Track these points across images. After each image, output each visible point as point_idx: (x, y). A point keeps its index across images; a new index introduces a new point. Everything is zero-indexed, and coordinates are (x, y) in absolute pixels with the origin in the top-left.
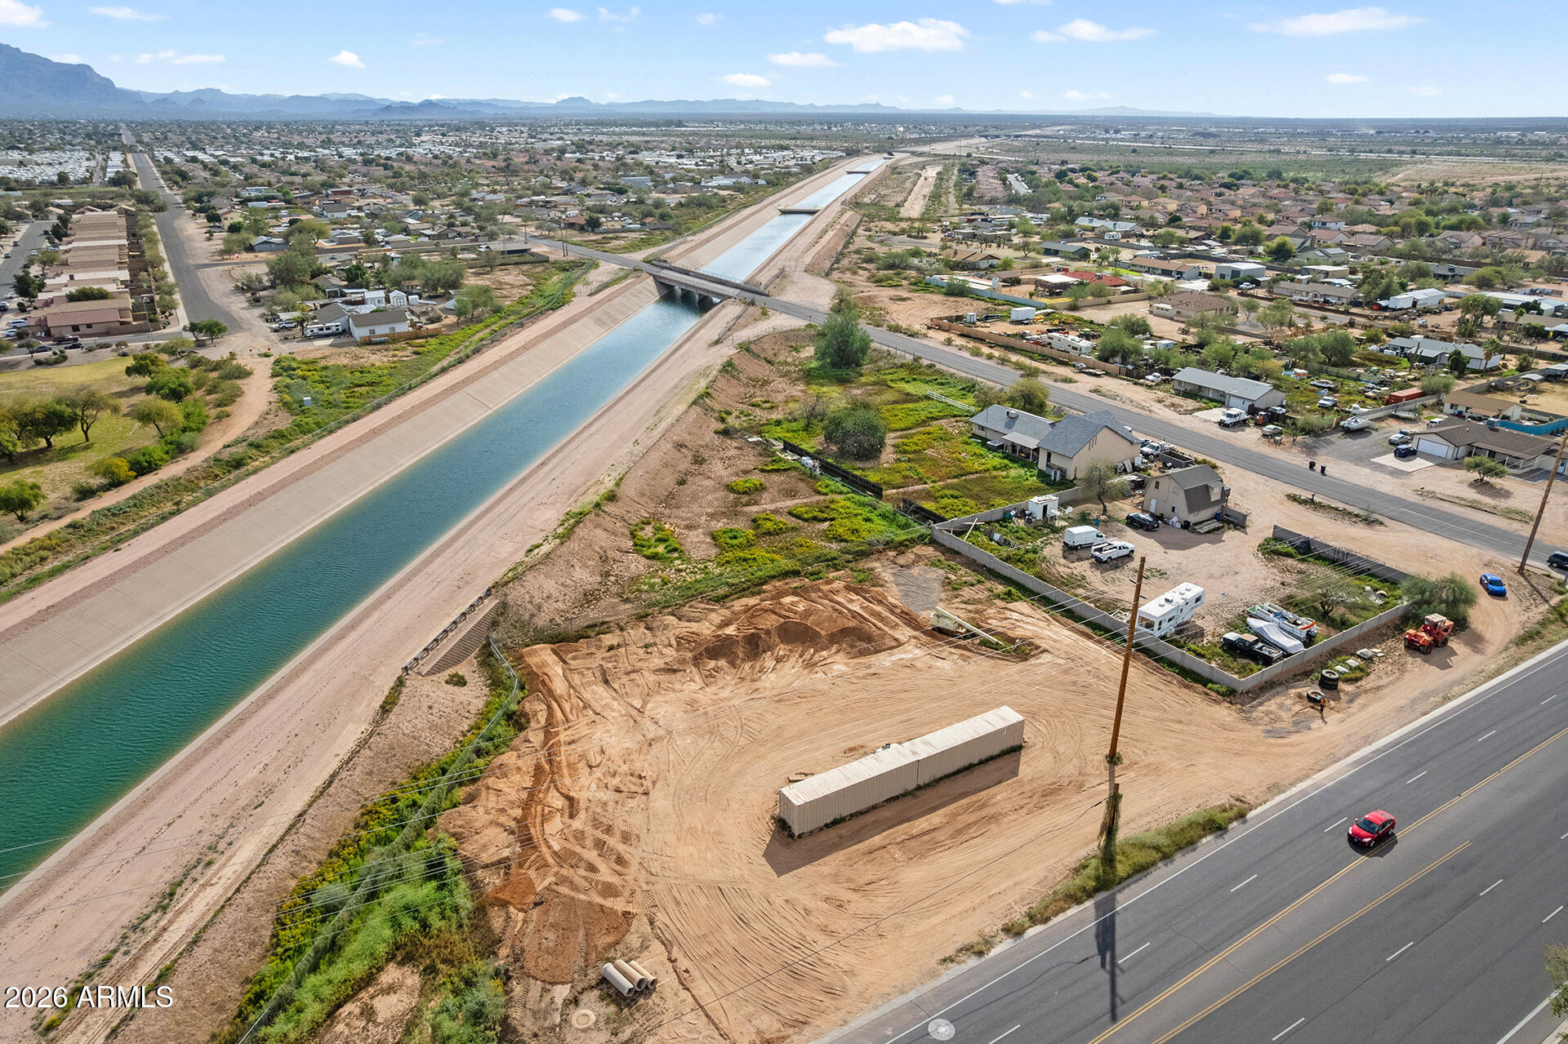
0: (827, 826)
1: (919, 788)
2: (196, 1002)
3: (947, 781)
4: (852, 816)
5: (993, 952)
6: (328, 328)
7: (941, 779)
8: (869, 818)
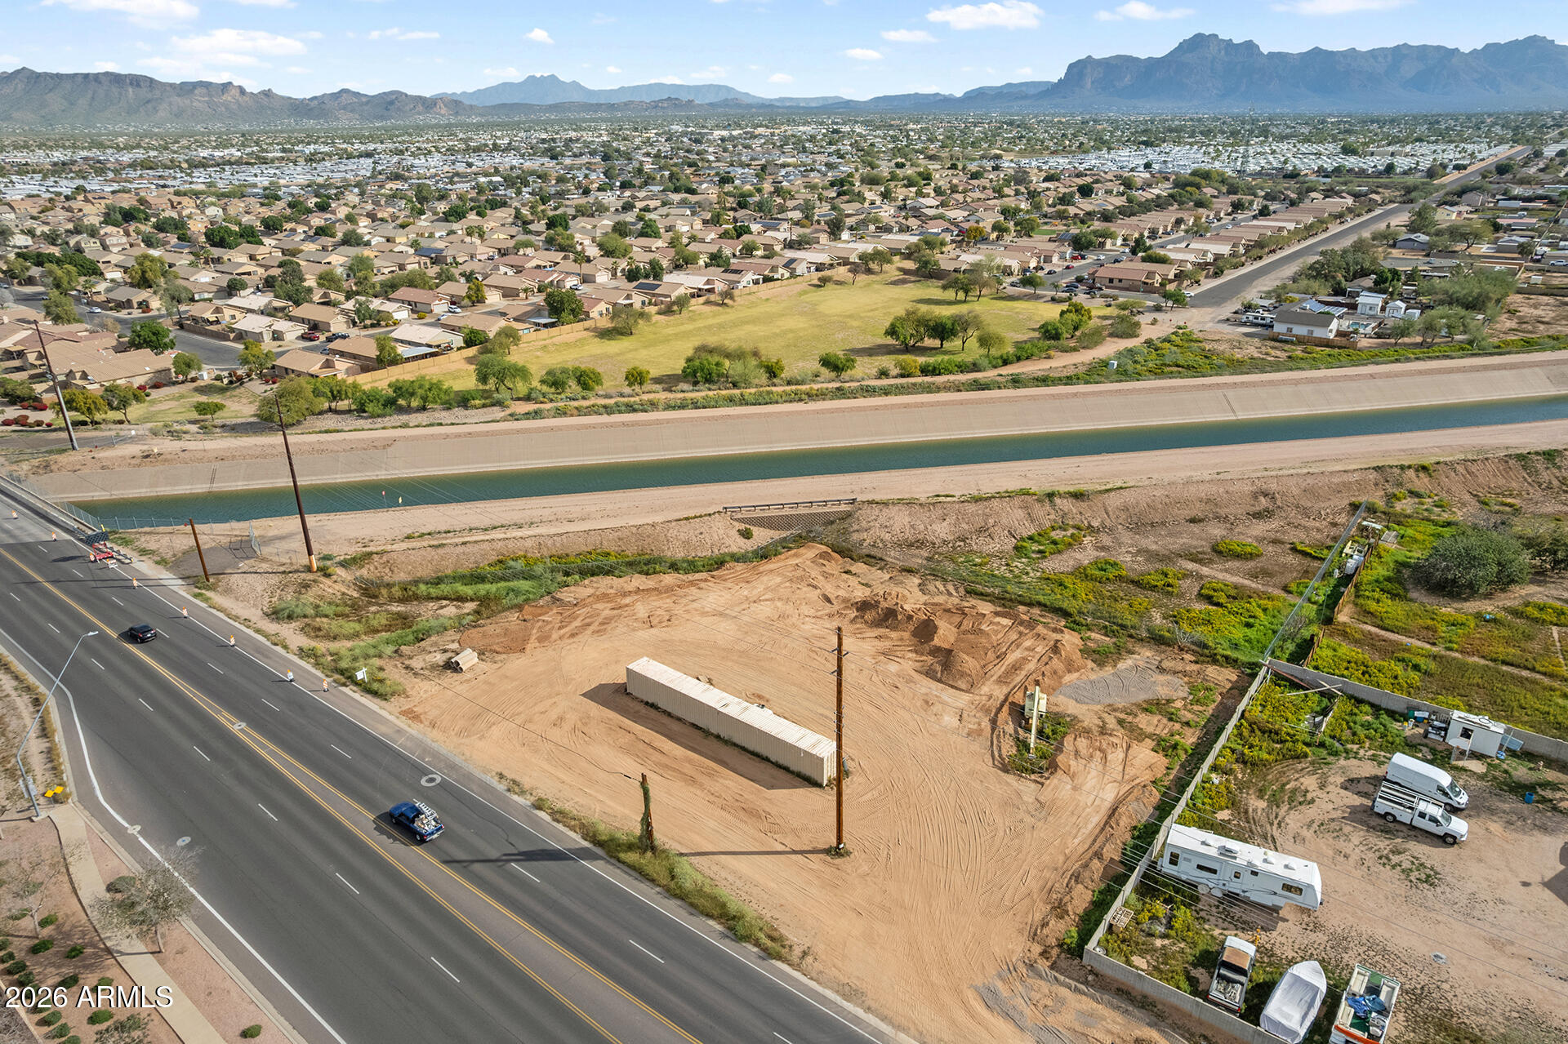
0: (647, 703)
1: (718, 737)
2: (434, 563)
3: (736, 751)
4: (665, 712)
5: (515, 797)
6: (1263, 319)
7: (735, 745)
8: (665, 720)
